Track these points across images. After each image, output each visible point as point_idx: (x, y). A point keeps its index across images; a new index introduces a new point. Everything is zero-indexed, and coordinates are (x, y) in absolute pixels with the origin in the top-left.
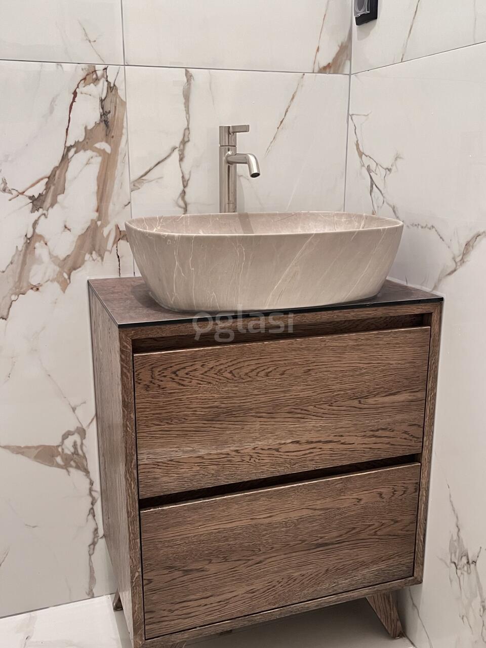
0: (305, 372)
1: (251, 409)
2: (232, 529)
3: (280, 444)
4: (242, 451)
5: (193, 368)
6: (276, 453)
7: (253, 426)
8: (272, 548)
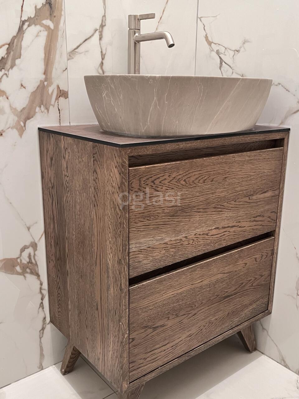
0: (224, 179)
1: (195, 207)
2: (181, 293)
3: (209, 230)
4: (188, 237)
5: (164, 178)
6: (207, 236)
7: (195, 219)
8: (202, 303)
